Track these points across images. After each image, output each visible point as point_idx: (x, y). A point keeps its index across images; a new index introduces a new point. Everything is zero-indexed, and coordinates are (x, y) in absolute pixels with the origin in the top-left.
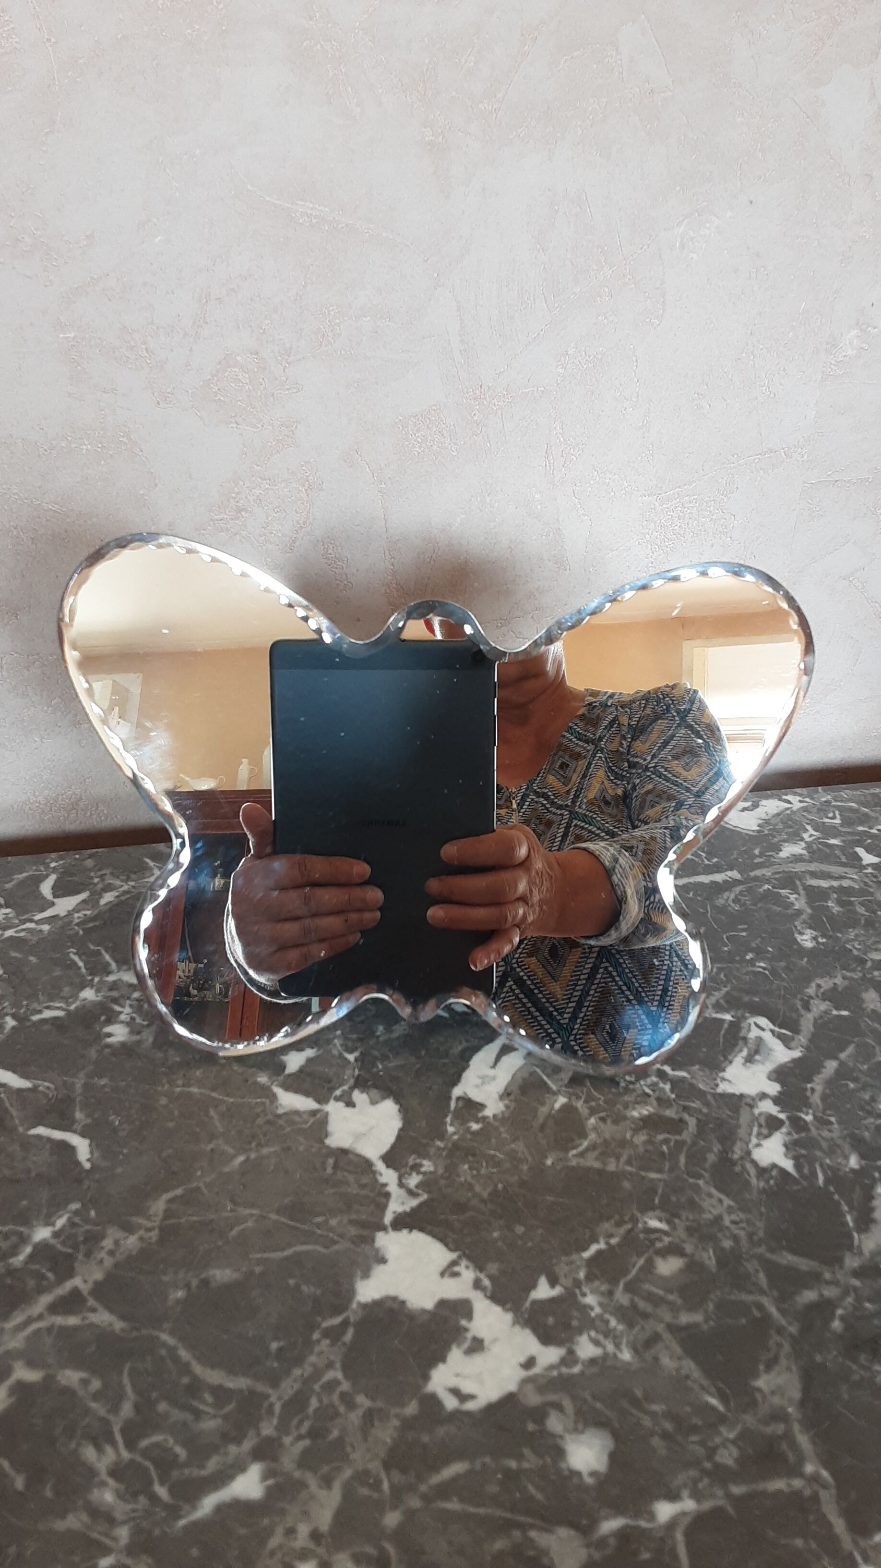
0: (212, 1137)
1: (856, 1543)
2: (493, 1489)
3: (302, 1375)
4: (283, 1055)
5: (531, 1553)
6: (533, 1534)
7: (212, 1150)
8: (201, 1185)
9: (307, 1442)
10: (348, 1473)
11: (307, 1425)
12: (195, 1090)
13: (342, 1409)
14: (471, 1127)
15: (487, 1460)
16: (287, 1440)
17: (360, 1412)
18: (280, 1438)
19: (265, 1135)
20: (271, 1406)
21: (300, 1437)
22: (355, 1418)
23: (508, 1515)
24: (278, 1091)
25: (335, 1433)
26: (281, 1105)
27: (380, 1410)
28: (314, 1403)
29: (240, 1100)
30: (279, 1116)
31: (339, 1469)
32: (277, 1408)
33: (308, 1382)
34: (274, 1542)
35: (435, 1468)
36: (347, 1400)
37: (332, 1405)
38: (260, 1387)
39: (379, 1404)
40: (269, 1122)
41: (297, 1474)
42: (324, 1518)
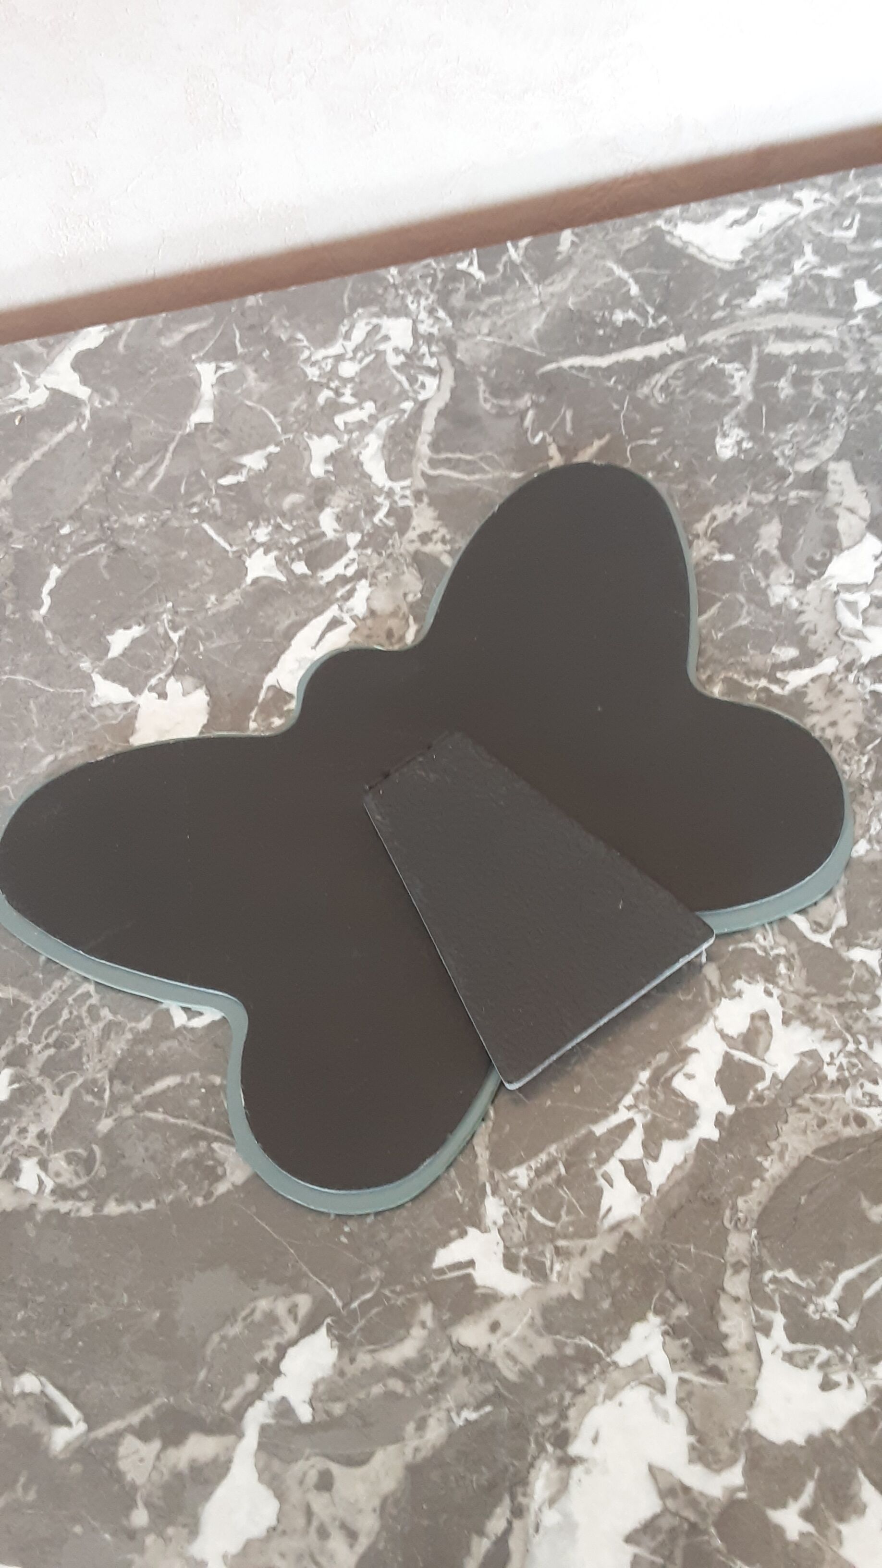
0: (28, 734)
1: (492, 1175)
2: (195, 1102)
3: (61, 987)
4: (109, 634)
5: (211, 1163)
6: (216, 1146)
7: (25, 748)
8: (9, 788)
9: (52, 1051)
10: (79, 1081)
11: (55, 1034)
12: (20, 678)
13: (87, 1022)
14: (273, 723)
15: (197, 1075)
16: (36, 1048)
17: (101, 1025)
18: (31, 1045)
19: (76, 731)
20: (30, 1014)
21: (47, 1046)
22: (96, 1030)
23: (201, 1127)
24: (97, 678)
25: (77, 1043)
26: (97, 696)
27: (119, 1024)
28: (65, 1015)
29: (61, 691)
30: (92, 710)
31: (72, 1077)
32: (34, 1019)
33: (65, 993)
34: (8, 1140)
35: (150, 1081)
36: (93, 1013)
37: (79, 1017)
38: (24, 998)
39: (120, 1018)
40: (83, 717)
41: (38, 1080)
42: (51, 1122)
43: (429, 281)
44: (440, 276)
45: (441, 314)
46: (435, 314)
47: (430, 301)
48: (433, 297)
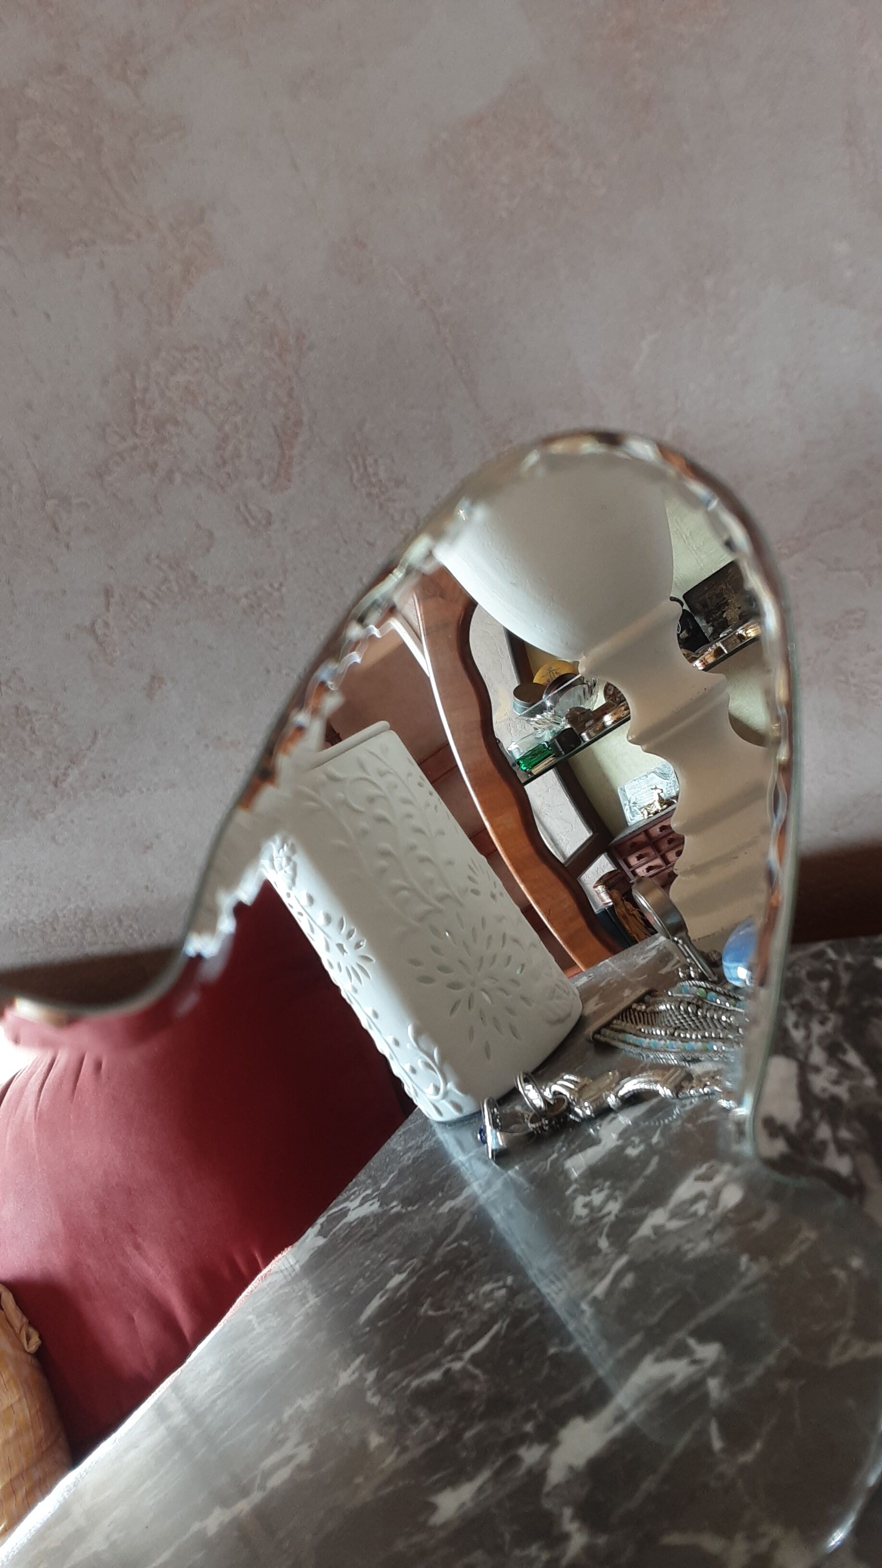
43: (825, 985)
44: (845, 978)
45: (853, 1058)
46: (841, 1056)
47: (829, 1027)
48: (834, 1020)
